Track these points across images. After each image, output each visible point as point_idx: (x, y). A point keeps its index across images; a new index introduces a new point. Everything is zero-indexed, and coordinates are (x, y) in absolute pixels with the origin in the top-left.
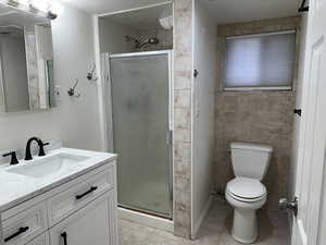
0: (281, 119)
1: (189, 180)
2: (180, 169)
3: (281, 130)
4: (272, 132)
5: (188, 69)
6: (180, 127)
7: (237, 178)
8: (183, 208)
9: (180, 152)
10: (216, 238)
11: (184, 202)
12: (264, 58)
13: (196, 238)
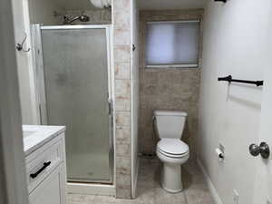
0: (191, 90)
1: (129, 145)
2: (121, 136)
3: (191, 98)
4: (184, 100)
5: (128, 44)
6: (120, 97)
7: (163, 140)
8: (123, 171)
9: (120, 121)
10: (152, 193)
11: (125, 166)
12: (177, 41)
13: (136, 197)
